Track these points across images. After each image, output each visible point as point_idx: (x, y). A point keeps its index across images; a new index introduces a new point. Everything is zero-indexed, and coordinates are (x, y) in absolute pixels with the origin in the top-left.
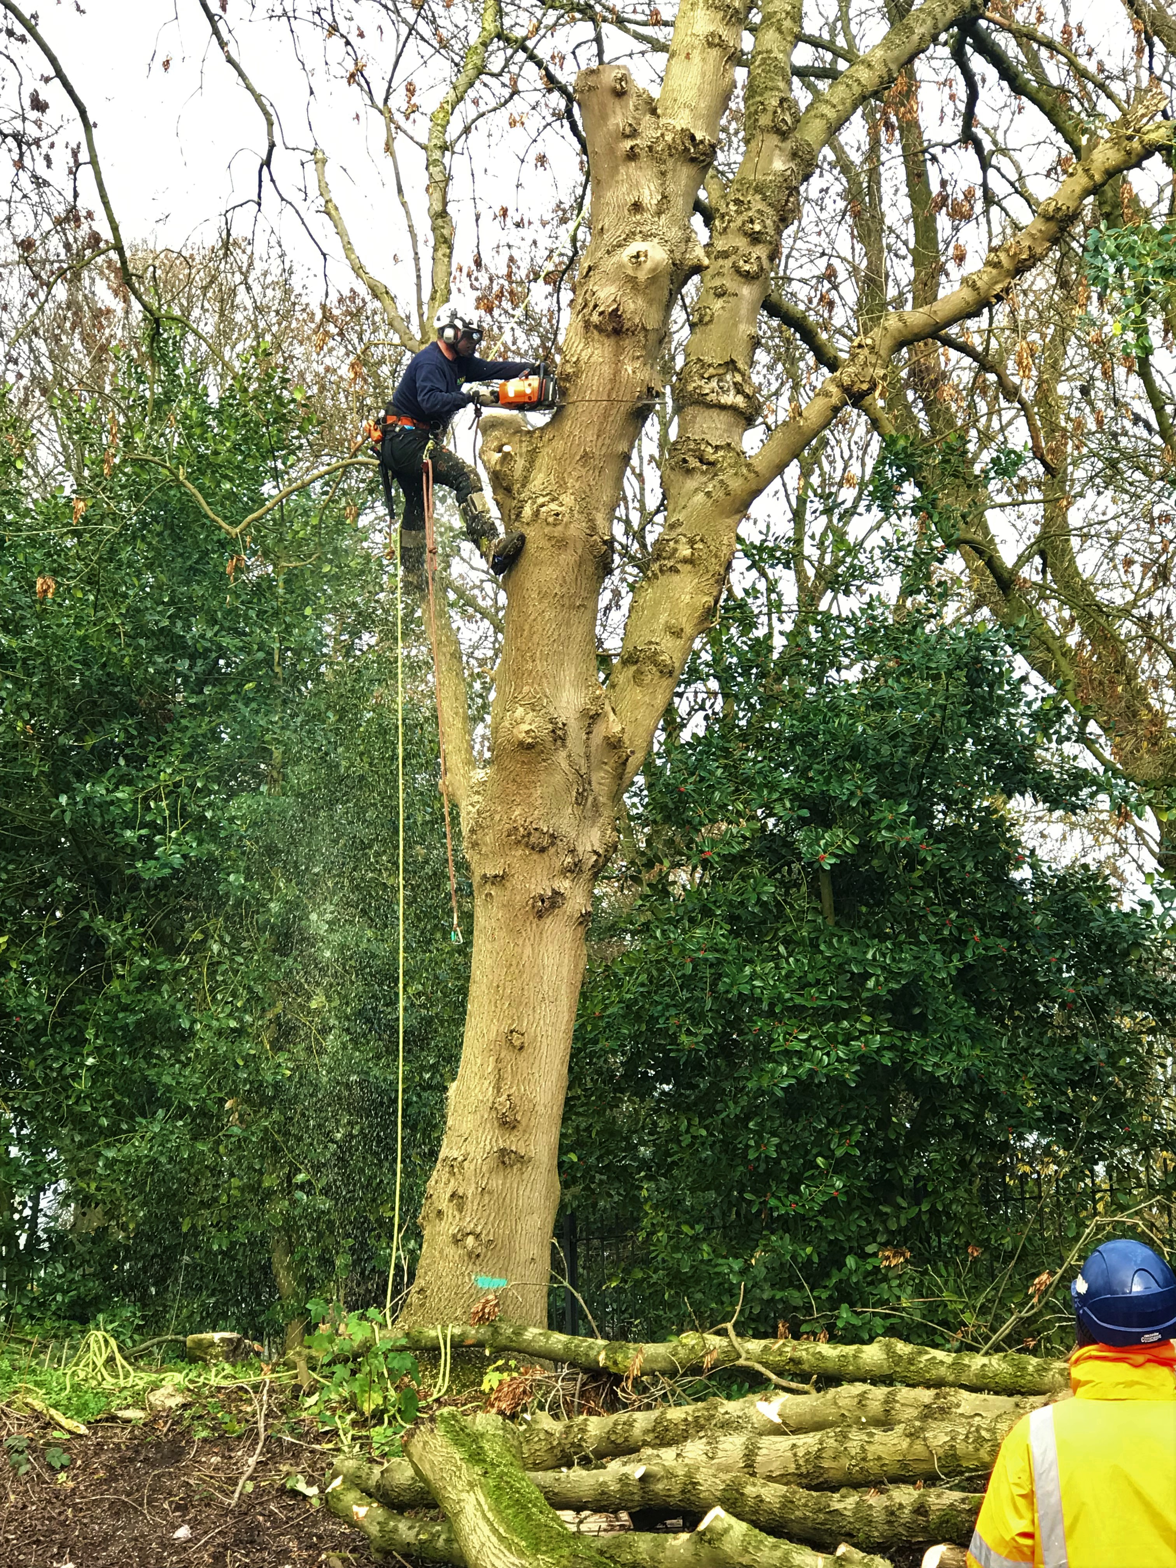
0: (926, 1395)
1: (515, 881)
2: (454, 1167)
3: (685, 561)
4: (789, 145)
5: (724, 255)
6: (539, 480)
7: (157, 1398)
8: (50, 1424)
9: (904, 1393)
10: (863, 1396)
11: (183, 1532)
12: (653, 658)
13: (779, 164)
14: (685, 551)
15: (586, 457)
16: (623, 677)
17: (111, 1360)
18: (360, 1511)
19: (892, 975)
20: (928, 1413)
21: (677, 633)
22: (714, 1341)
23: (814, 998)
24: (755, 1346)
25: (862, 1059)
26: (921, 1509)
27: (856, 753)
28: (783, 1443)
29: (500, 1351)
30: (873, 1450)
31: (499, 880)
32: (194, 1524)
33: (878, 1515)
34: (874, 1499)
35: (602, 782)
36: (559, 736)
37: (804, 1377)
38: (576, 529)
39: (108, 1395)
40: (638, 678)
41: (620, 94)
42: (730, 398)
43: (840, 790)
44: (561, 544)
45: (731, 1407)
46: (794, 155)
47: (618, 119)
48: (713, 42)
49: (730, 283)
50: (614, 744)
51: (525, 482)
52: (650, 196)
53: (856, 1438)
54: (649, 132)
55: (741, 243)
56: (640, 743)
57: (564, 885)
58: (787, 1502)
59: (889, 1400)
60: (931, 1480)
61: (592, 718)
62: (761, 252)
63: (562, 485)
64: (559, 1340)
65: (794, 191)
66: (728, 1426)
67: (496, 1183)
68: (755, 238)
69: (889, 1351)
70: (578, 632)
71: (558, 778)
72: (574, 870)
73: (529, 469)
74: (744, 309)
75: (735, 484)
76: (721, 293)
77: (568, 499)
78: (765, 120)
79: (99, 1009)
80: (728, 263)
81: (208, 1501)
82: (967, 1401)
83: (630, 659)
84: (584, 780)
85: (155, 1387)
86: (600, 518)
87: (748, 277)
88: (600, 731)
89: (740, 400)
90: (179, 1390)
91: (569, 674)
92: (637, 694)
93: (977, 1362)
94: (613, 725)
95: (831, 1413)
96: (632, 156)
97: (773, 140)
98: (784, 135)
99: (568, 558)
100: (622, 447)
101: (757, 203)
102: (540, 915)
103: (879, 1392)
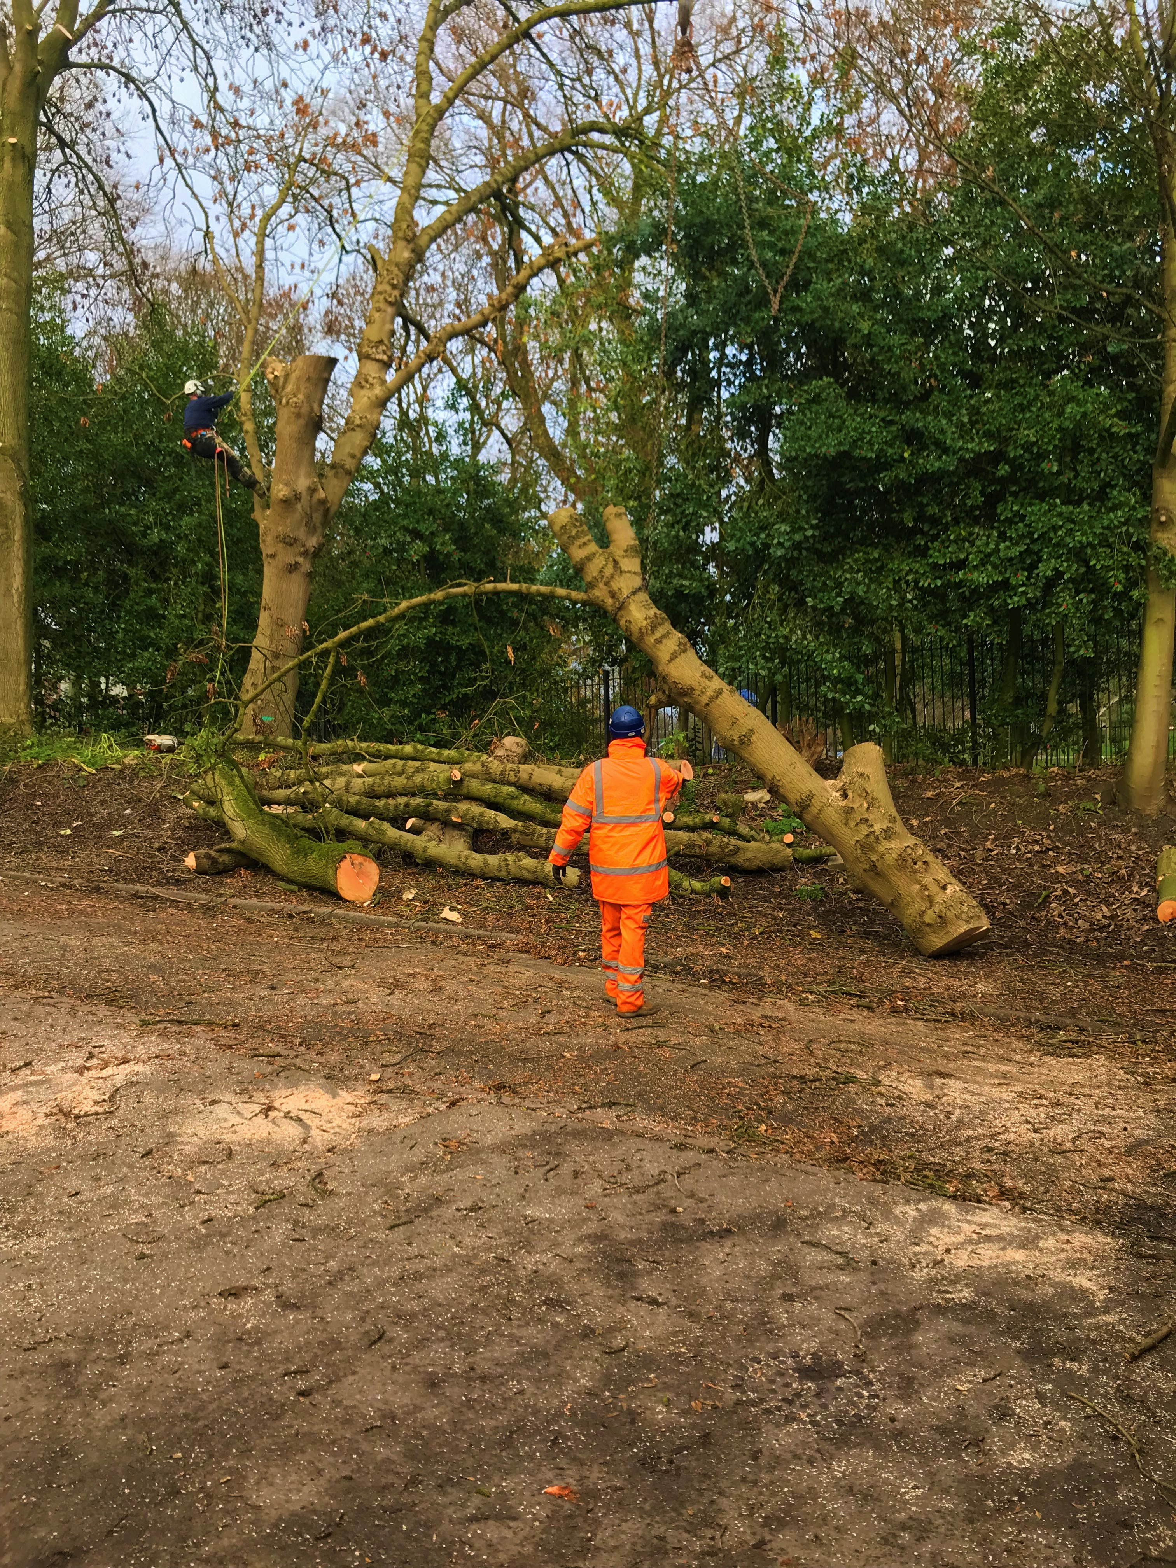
0: (418, 764)
1: (280, 557)
2: (254, 672)
3: (359, 426)
4: (411, 246)
5: (380, 293)
6: (289, 388)
7: (126, 760)
8: (81, 769)
9: (411, 763)
10: (394, 765)
11: (128, 811)
12: (342, 467)
13: (406, 254)
14: (358, 422)
15: (309, 379)
16: (329, 473)
17: (111, 746)
18: (196, 804)
20: (418, 770)
21: (353, 456)
22: (350, 743)
24: (364, 745)
26: (407, 805)
27: (431, 512)
28: (360, 780)
29: (268, 745)
30: (393, 784)
31: (273, 556)
32: (132, 808)
33: (392, 807)
34: (391, 801)
35: (317, 517)
36: (297, 497)
37: (379, 757)
38: (305, 410)
39: (106, 759)
40: (336, 475)
42: (381, 357)
43: (423, 528)
45: (345, 767)
46: (413, 251)
49: (382, 305)
50: (323, 502)
51: (284, 388)
53: (387, 778)
55: (388, 288)
56: (336, 501)
57: (300, 560)
58: (359, 803)
59: (404, 765)
60: (414, 795)
61: (312, 491)
62: (396, 293)
63: (298, 389)
64: (290, 741)
65: (412, 267)
66: (342, 774)
68: (394, 287)
69: (415, 748)
70: (307, 454)
71: (297, 516)
72: (305, 554)
73: (285, 382)
74: (388, 318)
75: (380, 394)
76: (379, 310)
77: (301, 396)
78: (401, 234)
79: (127, 604)
80: (381, 297)
81: (140, 800)
82: (433, 766)
83: (333, 466)
84: (310, 517)
85: (125, 756)
86: (316, 406)
87: (391, 304)
88: (316, 497)
89: (385, 358)
90: (137, 757)
91: (302, 471)
92: (335, 481)
93: (446, 752)
94: (322, 494)
95: (383, 770)
97: (404, 243)
98: (409, 241)
99: (302, 422)
100: (325, 375)
101: (396, 271)
102: (290, 572)
103: (401, 763)
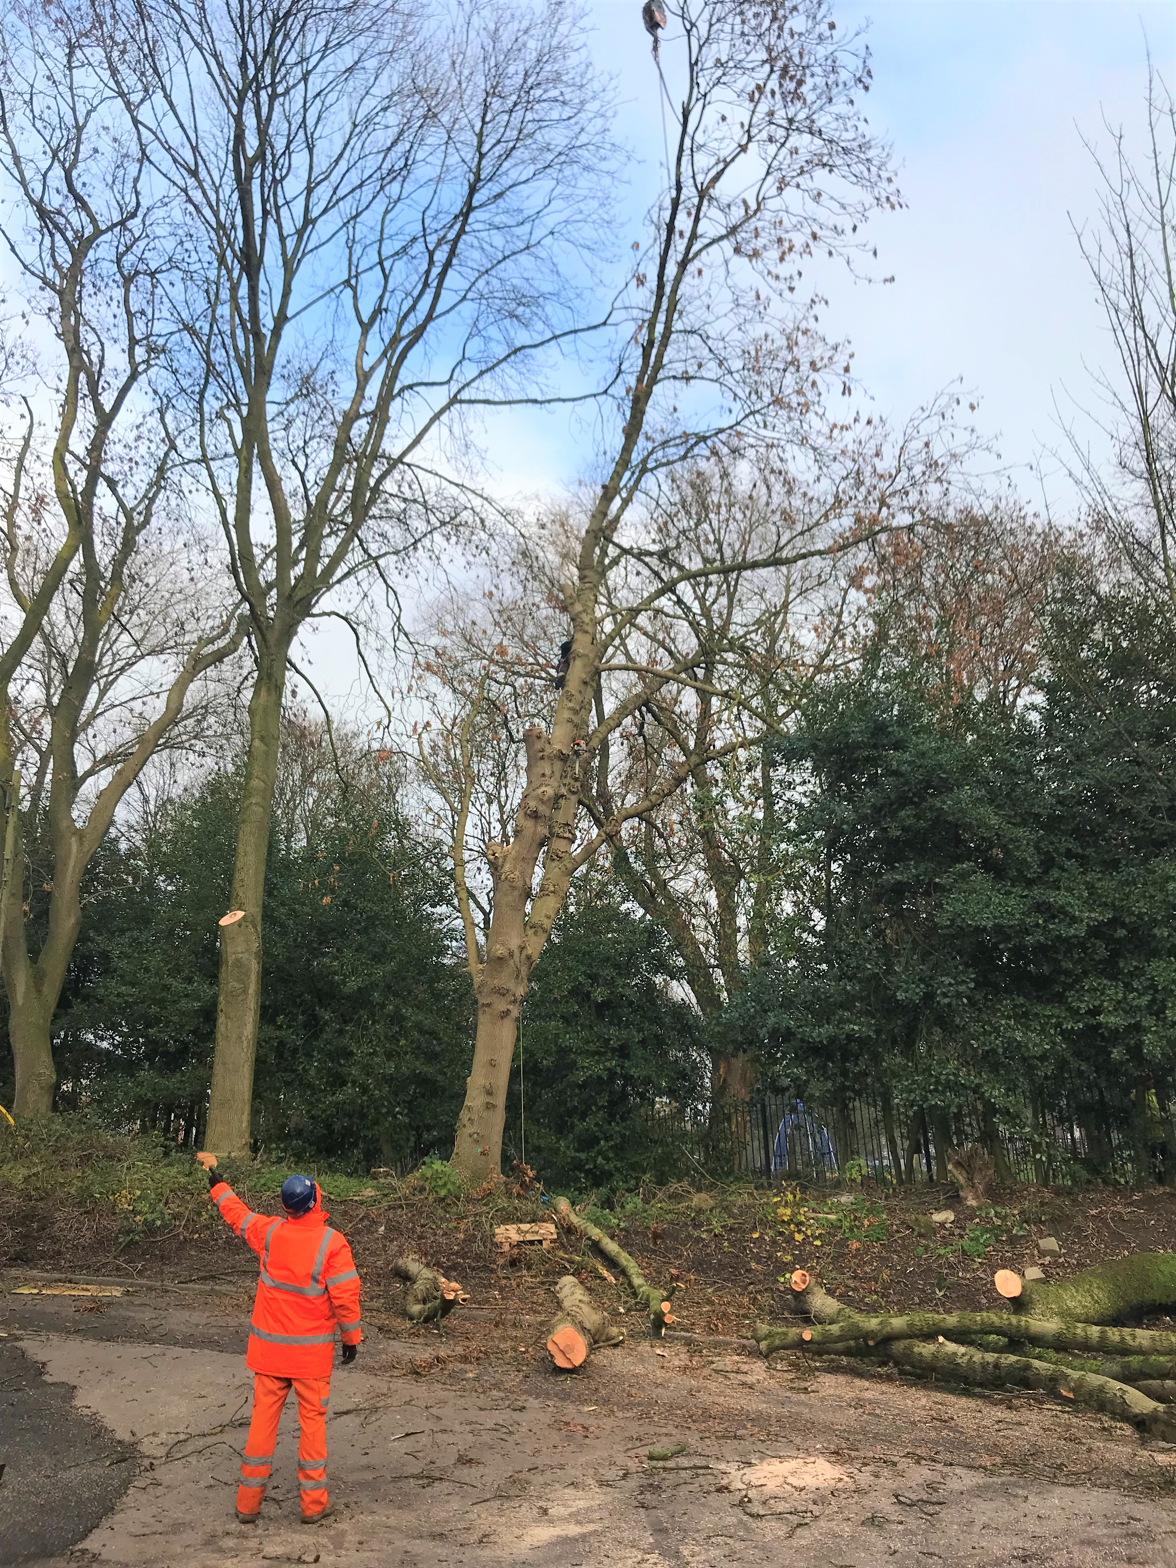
1: (494, 1006)
2: (469, 1108)
3: (552, 892)
6: (507, 867)
12: (541, 926)
14: (552, 888)
15: (523, 859)
19: (619, 1039)
21: (549, 917)
23: (592, 1047)
25: (609, 1070)
31: (489, 1005)
35: (524, 970)
36: (511, 955)
41: (539, 738)
42: (567, 835)
44: (514, 888)
47: (538, 745)
48: (570, 721)
49: (567, 794)
51: (502, 866)
52: (548, 772)
54: (548, 750)
55: (572, 781)
57: (511, 1007)
62: (578, 784)
63: (515, 867)
67: (485, 1115)
70: (519, 918)
71: (510, 969)
72: (515, 1001)
73: (504, 862)
74: (572, 804)
75: (569, 866)
77: (517, 873)
83: (533, 926)
84: (519, 970)
86: (528, 880)
87: (574, 793)
88: (524, 953)
89: (570, 835)
91: (515, 933)
92: (535, 939)
94: (529, 951)
96: (542, 758)
99: (517, 893)
102: (502, 1018)
